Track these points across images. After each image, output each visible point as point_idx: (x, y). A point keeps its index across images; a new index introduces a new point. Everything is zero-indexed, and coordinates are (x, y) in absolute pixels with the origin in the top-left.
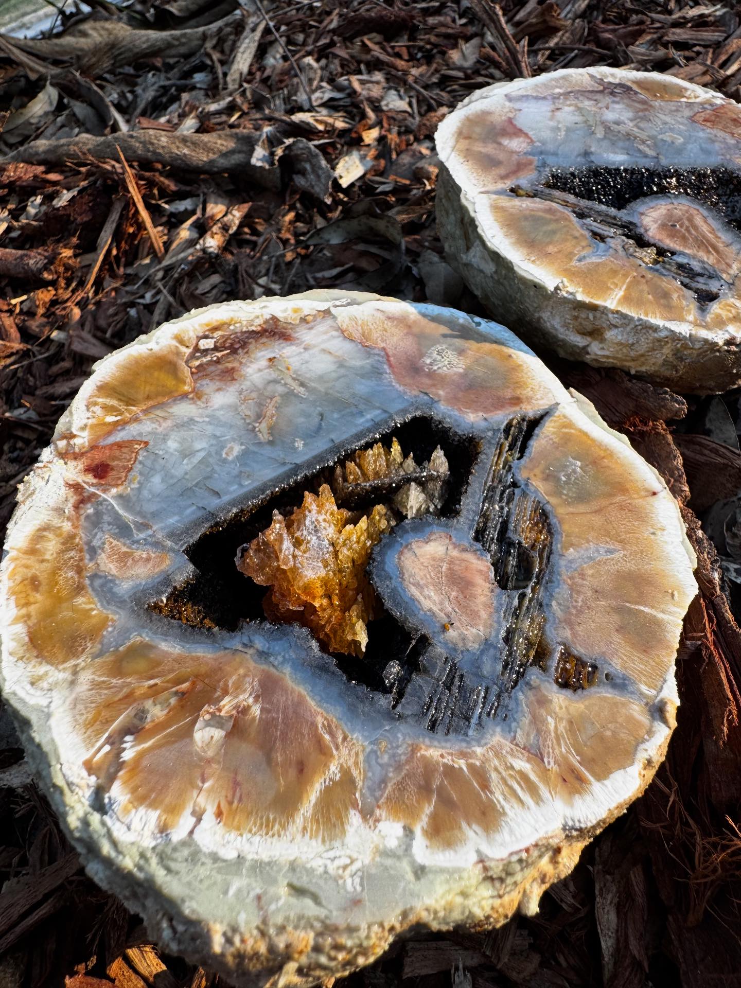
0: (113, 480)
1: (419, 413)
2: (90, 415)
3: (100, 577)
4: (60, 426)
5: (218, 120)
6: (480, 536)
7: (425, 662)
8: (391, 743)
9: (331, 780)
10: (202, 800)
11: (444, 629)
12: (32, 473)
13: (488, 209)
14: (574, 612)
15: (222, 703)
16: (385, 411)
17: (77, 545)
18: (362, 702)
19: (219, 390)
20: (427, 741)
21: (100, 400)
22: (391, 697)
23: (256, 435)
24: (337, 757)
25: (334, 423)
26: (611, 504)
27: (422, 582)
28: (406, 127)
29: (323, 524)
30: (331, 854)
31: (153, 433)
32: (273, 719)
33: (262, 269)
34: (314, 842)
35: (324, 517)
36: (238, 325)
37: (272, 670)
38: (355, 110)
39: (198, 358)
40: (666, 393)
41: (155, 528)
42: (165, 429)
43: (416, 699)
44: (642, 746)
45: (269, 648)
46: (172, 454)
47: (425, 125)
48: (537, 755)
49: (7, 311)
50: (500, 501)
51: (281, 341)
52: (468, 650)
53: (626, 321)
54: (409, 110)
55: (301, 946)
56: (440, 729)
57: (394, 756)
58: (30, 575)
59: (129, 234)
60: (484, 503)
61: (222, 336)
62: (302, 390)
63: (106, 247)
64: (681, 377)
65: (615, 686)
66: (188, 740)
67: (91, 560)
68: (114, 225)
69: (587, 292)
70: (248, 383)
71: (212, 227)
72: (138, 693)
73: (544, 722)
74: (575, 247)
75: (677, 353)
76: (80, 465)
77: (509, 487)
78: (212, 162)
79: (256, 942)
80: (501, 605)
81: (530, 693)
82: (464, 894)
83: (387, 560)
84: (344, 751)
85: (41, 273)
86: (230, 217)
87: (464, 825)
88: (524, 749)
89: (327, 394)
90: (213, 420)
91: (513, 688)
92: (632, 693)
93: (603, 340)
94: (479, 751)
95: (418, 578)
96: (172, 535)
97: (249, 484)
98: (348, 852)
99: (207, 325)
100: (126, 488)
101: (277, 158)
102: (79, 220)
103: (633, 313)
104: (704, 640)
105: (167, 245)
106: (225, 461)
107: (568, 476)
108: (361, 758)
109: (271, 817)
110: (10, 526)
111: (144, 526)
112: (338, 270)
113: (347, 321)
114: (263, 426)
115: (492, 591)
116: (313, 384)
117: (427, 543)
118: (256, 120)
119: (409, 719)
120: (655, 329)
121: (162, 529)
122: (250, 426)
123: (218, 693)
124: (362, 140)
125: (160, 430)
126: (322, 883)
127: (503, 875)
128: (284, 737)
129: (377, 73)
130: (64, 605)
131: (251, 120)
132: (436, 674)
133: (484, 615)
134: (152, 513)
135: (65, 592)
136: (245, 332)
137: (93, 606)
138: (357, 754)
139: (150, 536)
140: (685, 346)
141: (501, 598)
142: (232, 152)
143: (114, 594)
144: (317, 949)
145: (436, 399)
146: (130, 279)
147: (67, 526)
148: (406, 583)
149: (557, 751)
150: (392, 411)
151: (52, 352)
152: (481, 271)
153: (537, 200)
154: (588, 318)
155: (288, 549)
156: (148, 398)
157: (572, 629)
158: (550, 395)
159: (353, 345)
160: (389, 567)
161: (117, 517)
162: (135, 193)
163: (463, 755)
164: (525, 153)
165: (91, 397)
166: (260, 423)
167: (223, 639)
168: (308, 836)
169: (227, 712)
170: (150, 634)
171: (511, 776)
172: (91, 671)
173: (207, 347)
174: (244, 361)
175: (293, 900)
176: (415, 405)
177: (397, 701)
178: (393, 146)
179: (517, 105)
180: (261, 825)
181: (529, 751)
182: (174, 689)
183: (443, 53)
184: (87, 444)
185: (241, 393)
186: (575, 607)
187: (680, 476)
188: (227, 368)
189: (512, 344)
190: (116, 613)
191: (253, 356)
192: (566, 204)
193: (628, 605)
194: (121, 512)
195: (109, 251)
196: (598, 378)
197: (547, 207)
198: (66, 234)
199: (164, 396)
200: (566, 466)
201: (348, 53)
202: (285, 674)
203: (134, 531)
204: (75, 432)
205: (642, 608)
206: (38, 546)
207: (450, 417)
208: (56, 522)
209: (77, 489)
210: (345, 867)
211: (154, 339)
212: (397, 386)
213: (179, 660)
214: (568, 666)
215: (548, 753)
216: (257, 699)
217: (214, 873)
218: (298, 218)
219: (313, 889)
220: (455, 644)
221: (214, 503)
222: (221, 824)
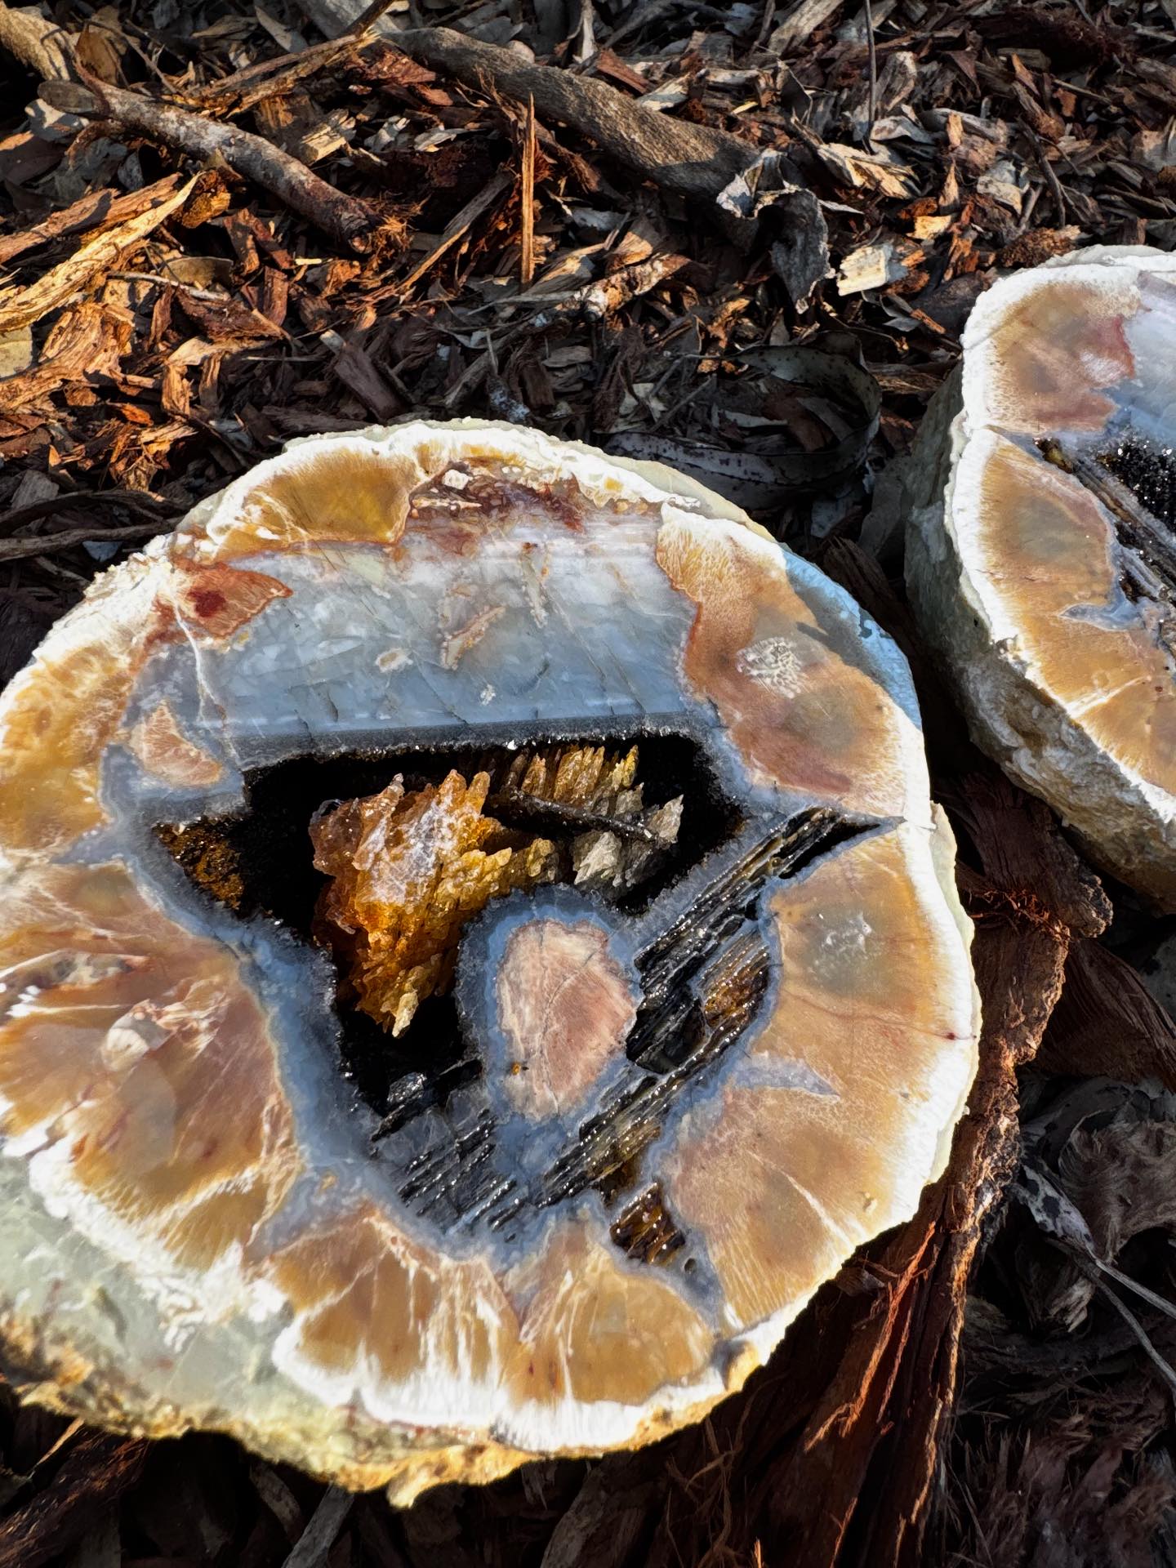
0: (217, 624)
1: (684, 731)
2: (241, 514)
3: (124, 755)
4: (195, 514)
5: (716, 102)
6: (649, 962)
7: (455, 1101)
8: (342, 1184)
9: (236, 1187)
10: (70, 1119)
11: (510, 1069)
12: (124, 563)
13: (983, 461)
14: (707, 1146)
15: (169, 1008)
16: (638, 705)
17: (120, 695)
18: (341, 1107)
19: (430, 559)
20: (389, 1208)
21: (267, 499)
22: (380, 1122)
23: (438, 653)
24: (262, 1161)
25: (556, 687)
26: (873, 1017)
27: (524, 986)
28: (997, 235)
29: (445, 831)
30: (175, 1283)
31: (305, 582)
32: (216, 1064)
33: (654, 368)
34: (164, 1256)
35: (452, 820)
36: (516, 470)
37: (255, 999)
38: (933, 172)
39: (430, 496)
40: (1093, 884)
41: (229, 721)
42: (326, 583)
43: (411, 1144)
44: (670, 1390)
45: (269, 967)
46: (312, 625)
47: (1024, 245)
48: (518, 1313)
49: (285, 271)
50: (713, 927)
51: (561, 524)
52: (523, 1116)
53: (1083, 748)
54: (1018, 207)
55: (72, 1373)
56: (416, 1202)
57: (334, 1203)
58: (42, 706)
59: (497, 230)
60: (687, 916)
61: (484, 477)
62: (543, 614)
63: (456, 237)
64: (1132, 872)
65: (691, 1283)
66: (97, 1031)
67: (126, 724)
68: (481, 210)
69: (1048, 674)
70: (475, 567)
71: (614, 273)
72: (79, 936)
73: (558, 1276)
74: (1080, 587)
75: (1138, 835)
76: (188, 581)
77: (741, 911)
78: (667, 169)
79: (24, 1334)
80: (611, 1079)
81: (566, 1225)
82: (307, 1435)
83: (497, 930)
84: (276, 1159)
85: (352, 239)
86: (648, 268)
87: (362, 1348)
88: (507, 1295)
89: (573, 637)
90: (397, 602)
91: (549, 1204)
92: (709, 1308)
93: (1037, 755)
94: (446, 1262)
95: (523, 978)
96: (244, 744)
97: (385, 721)
98: (197, 1293)
99: (474, 450)
100: (225, 645)
101: (760, 206)
102: (437, 181)
103: (1100, 742)
104: (890, 1287)
105: (541, 271)
106: (374, 670)
107: (838, 941)
108: (291, 1181)
109: (136, 1192)
110: (58, 626)
111: (217, 712)
112: (763, 421)
113: (674, 536)
114: (455, 644)
115: (611, 1052)
116: (563, 613)
117: (568, 933)
118: (772, 125)
119: (384, 1166)
120: (1123, 784)
121: (236, 727)
122: (439, 636)
123: (171, 993)
124: (913, 230)
125: (318, 581)
126: (140, 1312)
127: (374, 1440)
128: (214, 1098)
129: (1000, 123)
130: (60, 771)
131: (764, 122)
132: (459, 1126)
133: (577, 1080)
134: (238, 698)
135: (70, 753)
136: (521, 486)
137: (91, 789)
138: (289, 1173)
139: (217, 730)
140: (1155, 834)
141: (617, 1069)
142: (704, 166)
143: (126, 788)
144: (88, 1386)
145: (724, 722)
146: (468, 298)
147: (124, 662)
148: (503, 976)
149: (549, 1325)
150: (648, 710)
151: (313, 358)
152: (927, 549)
153: (1073, 479)
154: (1030, 710)
155: (375, 843)
156: (330, 526)
157: (686, 1170)
158: (900, 800)
159: (658, 578)
160: (495, 940)
161: (192, 680)
162: (528, 178)
163: (422, 1255)
164: (1106, 391)
165: (258, 488)
166: (455, 637)
167: (221, 923)
168: (164, 1241)
169: (167, 1024)
170: (138, 865)
171: (465, 1321)
172: (40, 876)
173: (453, 484)
174: (490, 530)
175: (94, 1313)
176: (687, 717)
177: (385, 1132)
178: (953, 260)
179: (1150, 300)
180: (117, 1194)
181: (511, 1303)
182: (122, 957)
183: (1134, 130)
184: (214, 556)
185: (457, 577)
186: (713, 1140)
187: (1039, 1019)
188: (461, 530)
189: (897, 689)
190: (113, 814)
191: (507, 528)
192: (1115, 506)
193: (791, 1179)
194: (200, 677)
195: (458, 245)
196: (1009, 803)
197: (1080, 500)
198: (411, 193)
199: (352, 533)
200: (845, 924)
201: (976, 68)
202: (267, 1013)
203: (201, 712)
204: (209, 531)
205: (808, 1196)
206: (74, 672)
207: (726, 760)
208: (114, 650)
209: (164, 615)
210: (180, 1310)
211: (391, 438)
212: (681, 674)
213: (152, 920)
214: (645, 1217)
215: (535, 1321)
216: (213, 1026)
217: (25, 1221)
218: (749, 312)
219: (124, 1311)
220: (512, 1099)
221: (325, 724)
222: (73, 1164)
